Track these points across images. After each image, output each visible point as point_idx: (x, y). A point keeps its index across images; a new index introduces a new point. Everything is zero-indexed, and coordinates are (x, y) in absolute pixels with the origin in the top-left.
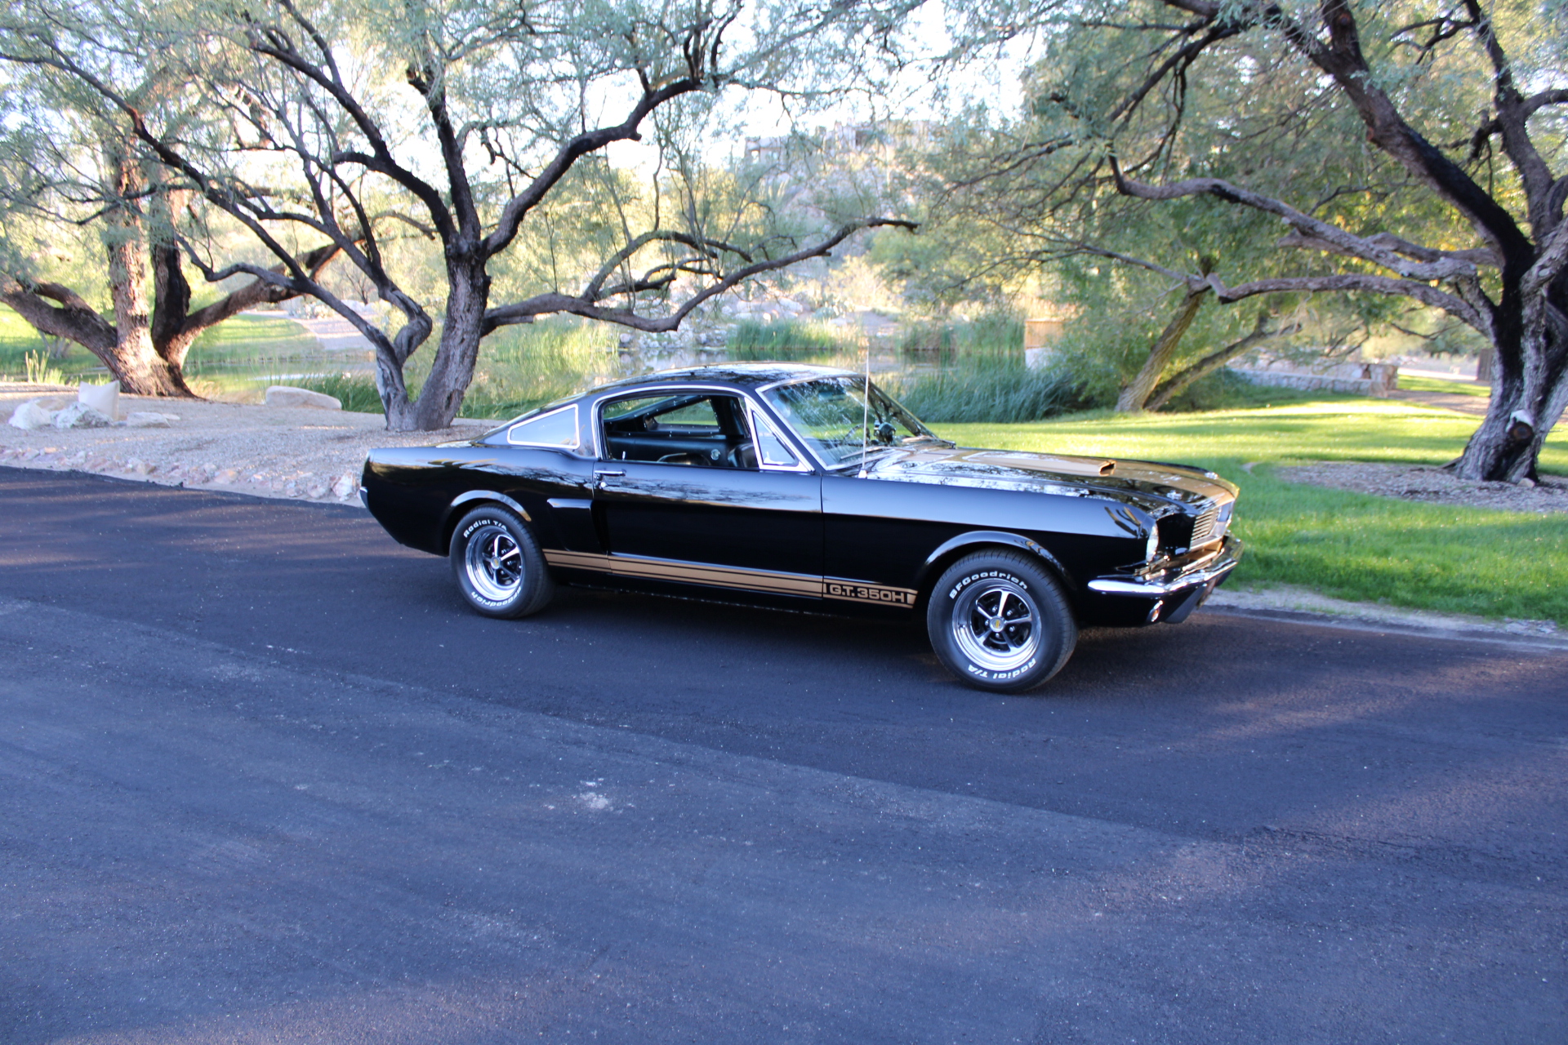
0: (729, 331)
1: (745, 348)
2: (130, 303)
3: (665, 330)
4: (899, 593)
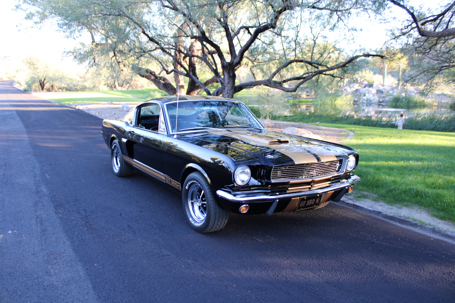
0: (390, 99)
1: (394, 104)
2: (179, 82)
3: (292, 92)
4: (178, 184)
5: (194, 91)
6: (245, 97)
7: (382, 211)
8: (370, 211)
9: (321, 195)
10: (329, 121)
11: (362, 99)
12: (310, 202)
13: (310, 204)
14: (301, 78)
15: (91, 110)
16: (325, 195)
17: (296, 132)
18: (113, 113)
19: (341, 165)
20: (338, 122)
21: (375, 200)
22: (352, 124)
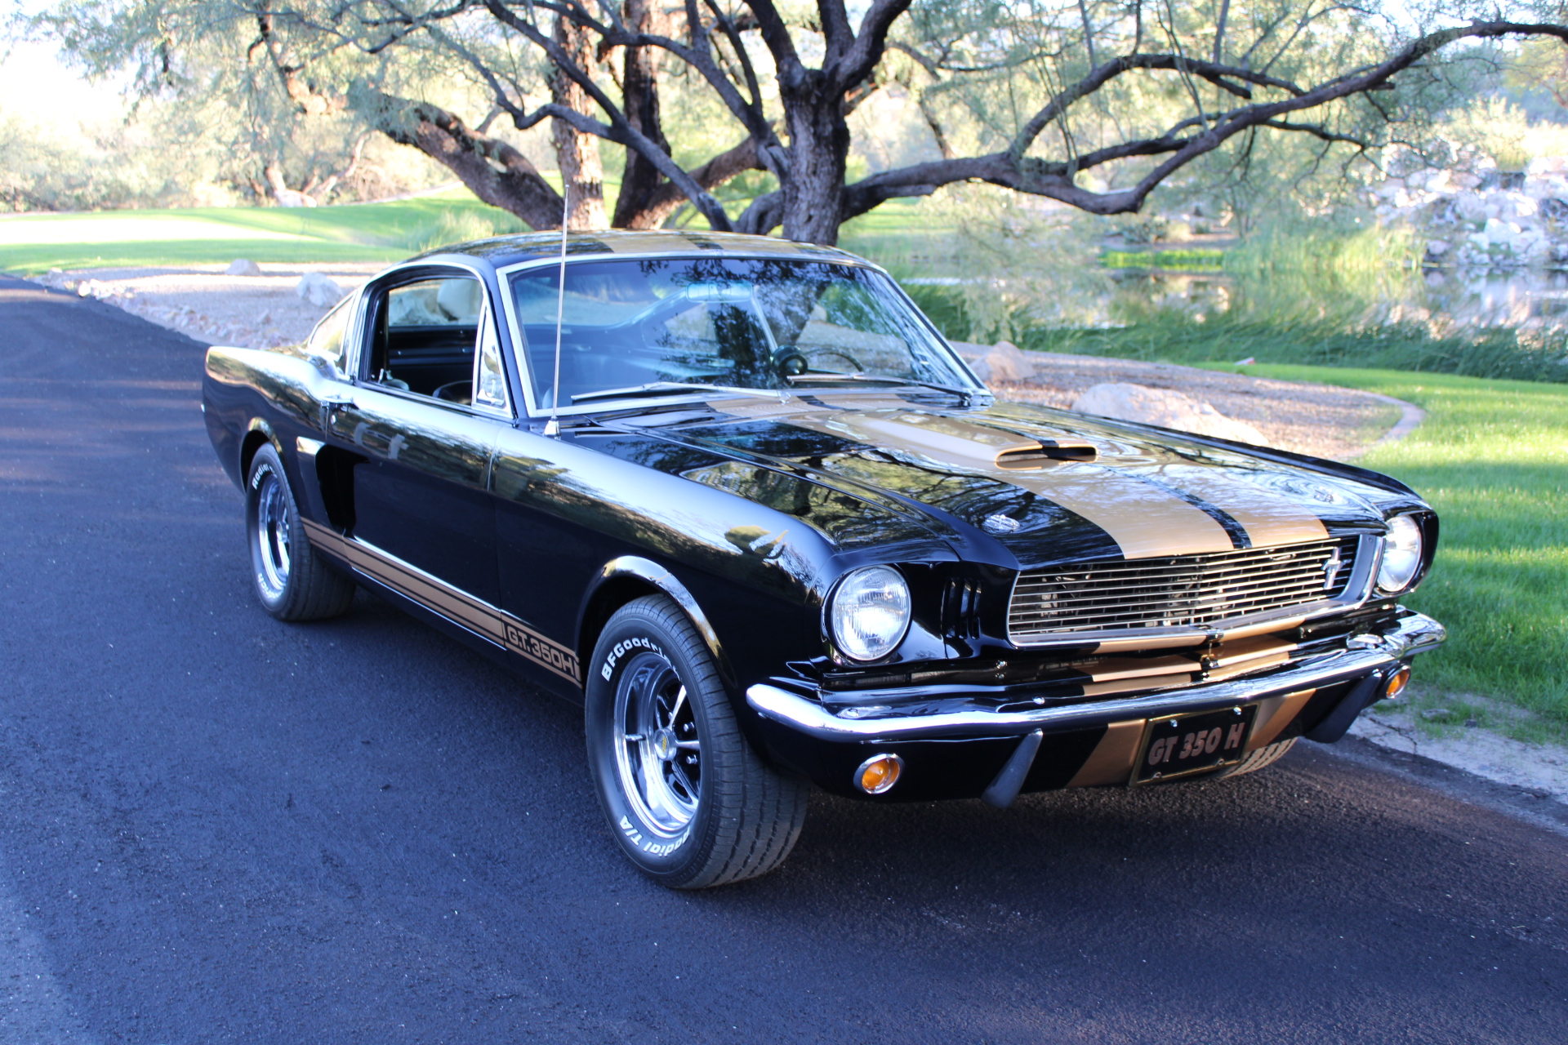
2: (577, 167)
3: (1119, 211)
4: (567, 656)
5: (651, 210)
6: (896, 240)
7: (1556, 791)
8: (1495, 789)
9: (1250, 707)
10: (1303, 356)
11: (1469, 245)
12: (1200, 742)
13: (1196, 753)
14: (1167, 143)
15: (154, 304)
16: (1273, 711)
17: (1136, 405)
18: (261, 318)
19: (1351, 565)
20: (1347, 358)
21: (1522, 736)
22: (1413, 369)
